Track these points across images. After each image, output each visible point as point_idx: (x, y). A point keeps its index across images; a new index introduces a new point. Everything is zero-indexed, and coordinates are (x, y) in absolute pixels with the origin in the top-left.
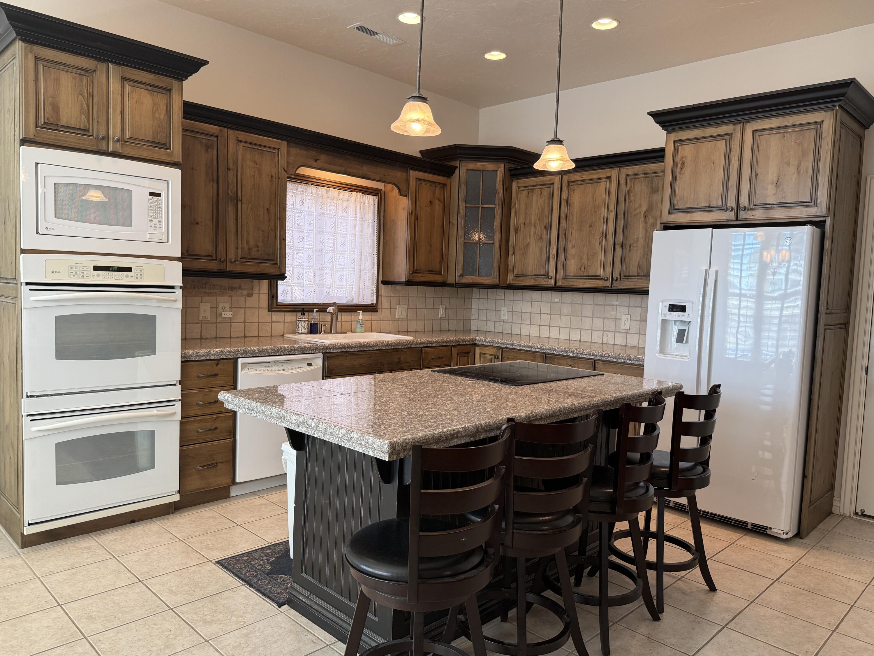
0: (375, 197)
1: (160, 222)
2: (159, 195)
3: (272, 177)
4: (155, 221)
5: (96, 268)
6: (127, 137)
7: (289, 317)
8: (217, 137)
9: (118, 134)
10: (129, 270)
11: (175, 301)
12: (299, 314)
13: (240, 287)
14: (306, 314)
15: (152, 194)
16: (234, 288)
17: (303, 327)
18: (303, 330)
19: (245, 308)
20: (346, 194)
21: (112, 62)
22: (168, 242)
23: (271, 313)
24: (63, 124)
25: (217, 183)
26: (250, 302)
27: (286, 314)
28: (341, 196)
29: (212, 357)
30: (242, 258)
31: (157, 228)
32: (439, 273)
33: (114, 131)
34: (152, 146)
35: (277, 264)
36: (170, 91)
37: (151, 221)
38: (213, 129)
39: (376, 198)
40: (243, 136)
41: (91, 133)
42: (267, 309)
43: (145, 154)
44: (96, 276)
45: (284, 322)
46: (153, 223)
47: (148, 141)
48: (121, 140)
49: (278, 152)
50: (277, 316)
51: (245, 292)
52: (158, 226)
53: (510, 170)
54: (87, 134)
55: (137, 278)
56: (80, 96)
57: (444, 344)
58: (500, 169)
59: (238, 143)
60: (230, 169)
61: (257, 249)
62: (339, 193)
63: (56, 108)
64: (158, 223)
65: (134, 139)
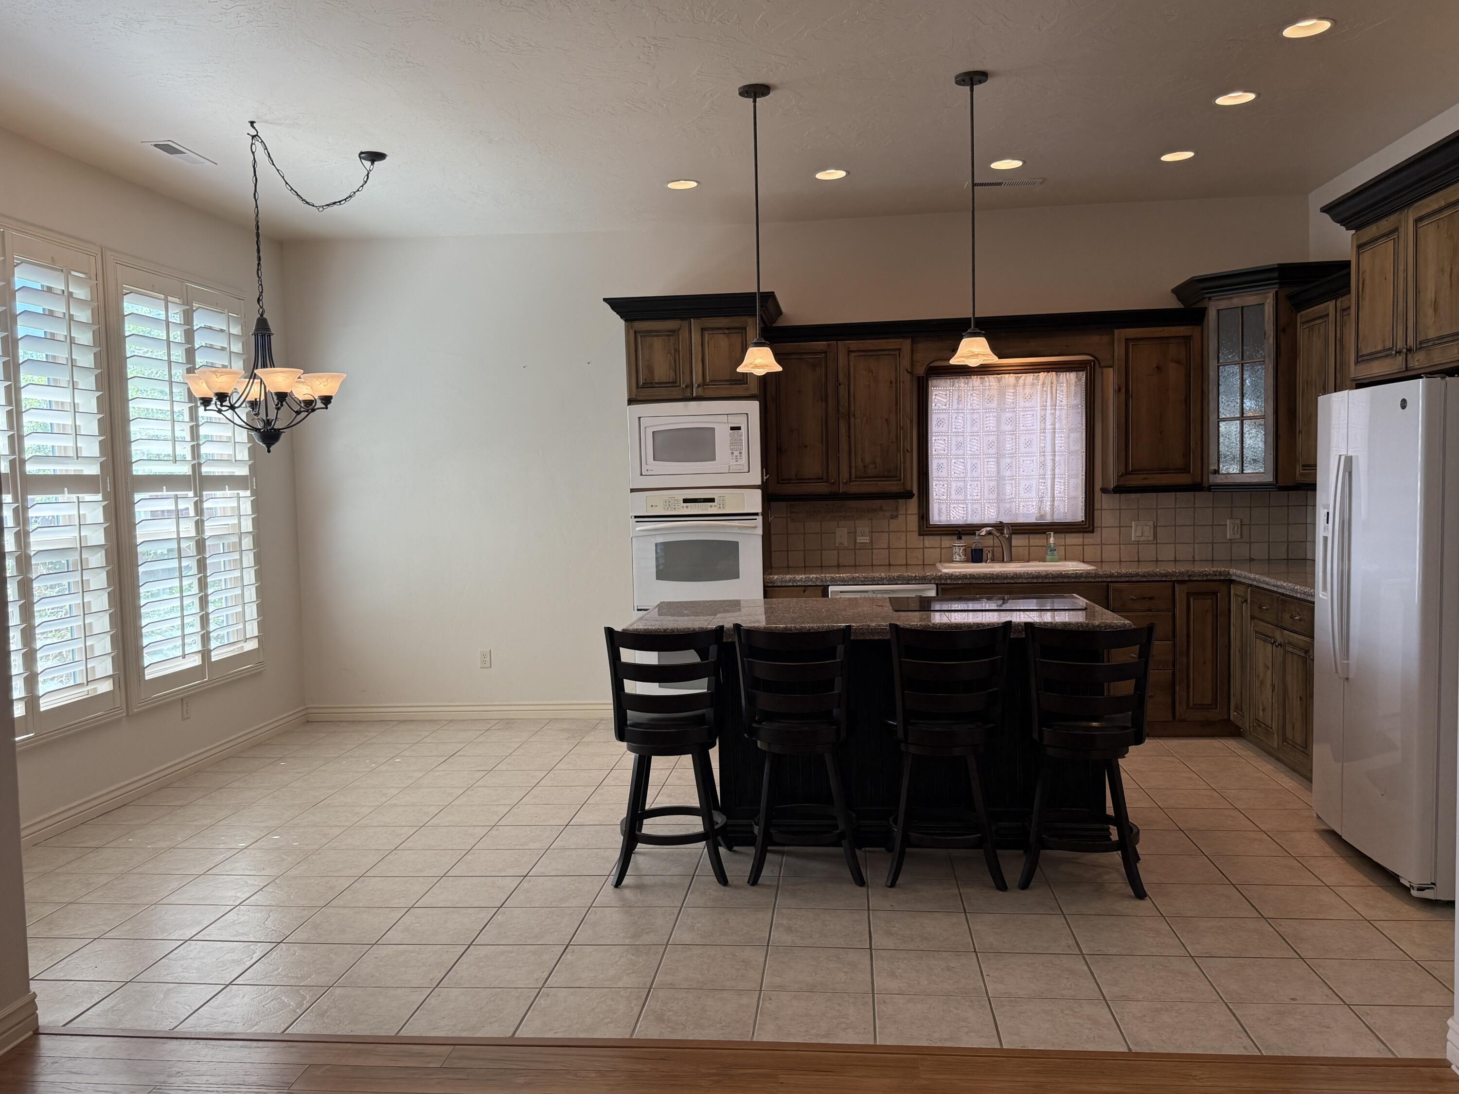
0: (1081, 373)
1: (740, 453)
2: (739, 428)
3: (891, 383)
4: (736, 453)
5: (686, 501)
6: (708, 381)
7: (946, 541)
8: (825, 352)
9: (700, 380)
10: (712, 500)
11: (756, 527)
12: (956, 537)
13: (881, 509)
14: (963, 537)
15: (732, 429)
16: (874, 510)
17: (959, 553)
18: (958, 557)
19: (889, 532)
20: (1029, 378)
21: (693, 318)
22: (749, 472)
23: (922, 537)
24: (656, 381)
25: (826, 401)
26: (894, 524)
27: (944, 538)
28: (1021, 381)
29: (799, 584)
30: (856, 478)
31: (738, 460)
32: (1185, 470)
33: (697, 378)
34: (730, 384)
35: (900, 480)
36: (745, 328)
37: (732, 453)
38: (821, 345)
39: (1083, 375)
40: (853, 344)
41: (678, 384)
42: (917, 533)
43: (724, 394)
44: (685, 508)
45: (941, 548)
46: (735, 455)
47: (727, 381)
48: (703, 384)
49: (899, 353)
50: (930, 541)
51: (888, 514)
52: (738, 457)
53: (1290, 297)
54: (675, 385)
55: (720, 508)
56: (669, 355)
57: (1157, 579)
58: (1268, 301)
59: (849, 354)
60: (840, 384)
61: (874, 465)
62: (1017, 379)
63: (650, 369)
64: (738, 455)
65: (714, 381)
